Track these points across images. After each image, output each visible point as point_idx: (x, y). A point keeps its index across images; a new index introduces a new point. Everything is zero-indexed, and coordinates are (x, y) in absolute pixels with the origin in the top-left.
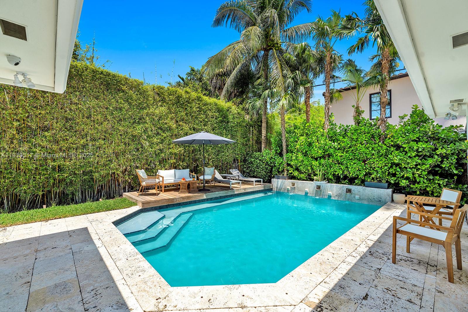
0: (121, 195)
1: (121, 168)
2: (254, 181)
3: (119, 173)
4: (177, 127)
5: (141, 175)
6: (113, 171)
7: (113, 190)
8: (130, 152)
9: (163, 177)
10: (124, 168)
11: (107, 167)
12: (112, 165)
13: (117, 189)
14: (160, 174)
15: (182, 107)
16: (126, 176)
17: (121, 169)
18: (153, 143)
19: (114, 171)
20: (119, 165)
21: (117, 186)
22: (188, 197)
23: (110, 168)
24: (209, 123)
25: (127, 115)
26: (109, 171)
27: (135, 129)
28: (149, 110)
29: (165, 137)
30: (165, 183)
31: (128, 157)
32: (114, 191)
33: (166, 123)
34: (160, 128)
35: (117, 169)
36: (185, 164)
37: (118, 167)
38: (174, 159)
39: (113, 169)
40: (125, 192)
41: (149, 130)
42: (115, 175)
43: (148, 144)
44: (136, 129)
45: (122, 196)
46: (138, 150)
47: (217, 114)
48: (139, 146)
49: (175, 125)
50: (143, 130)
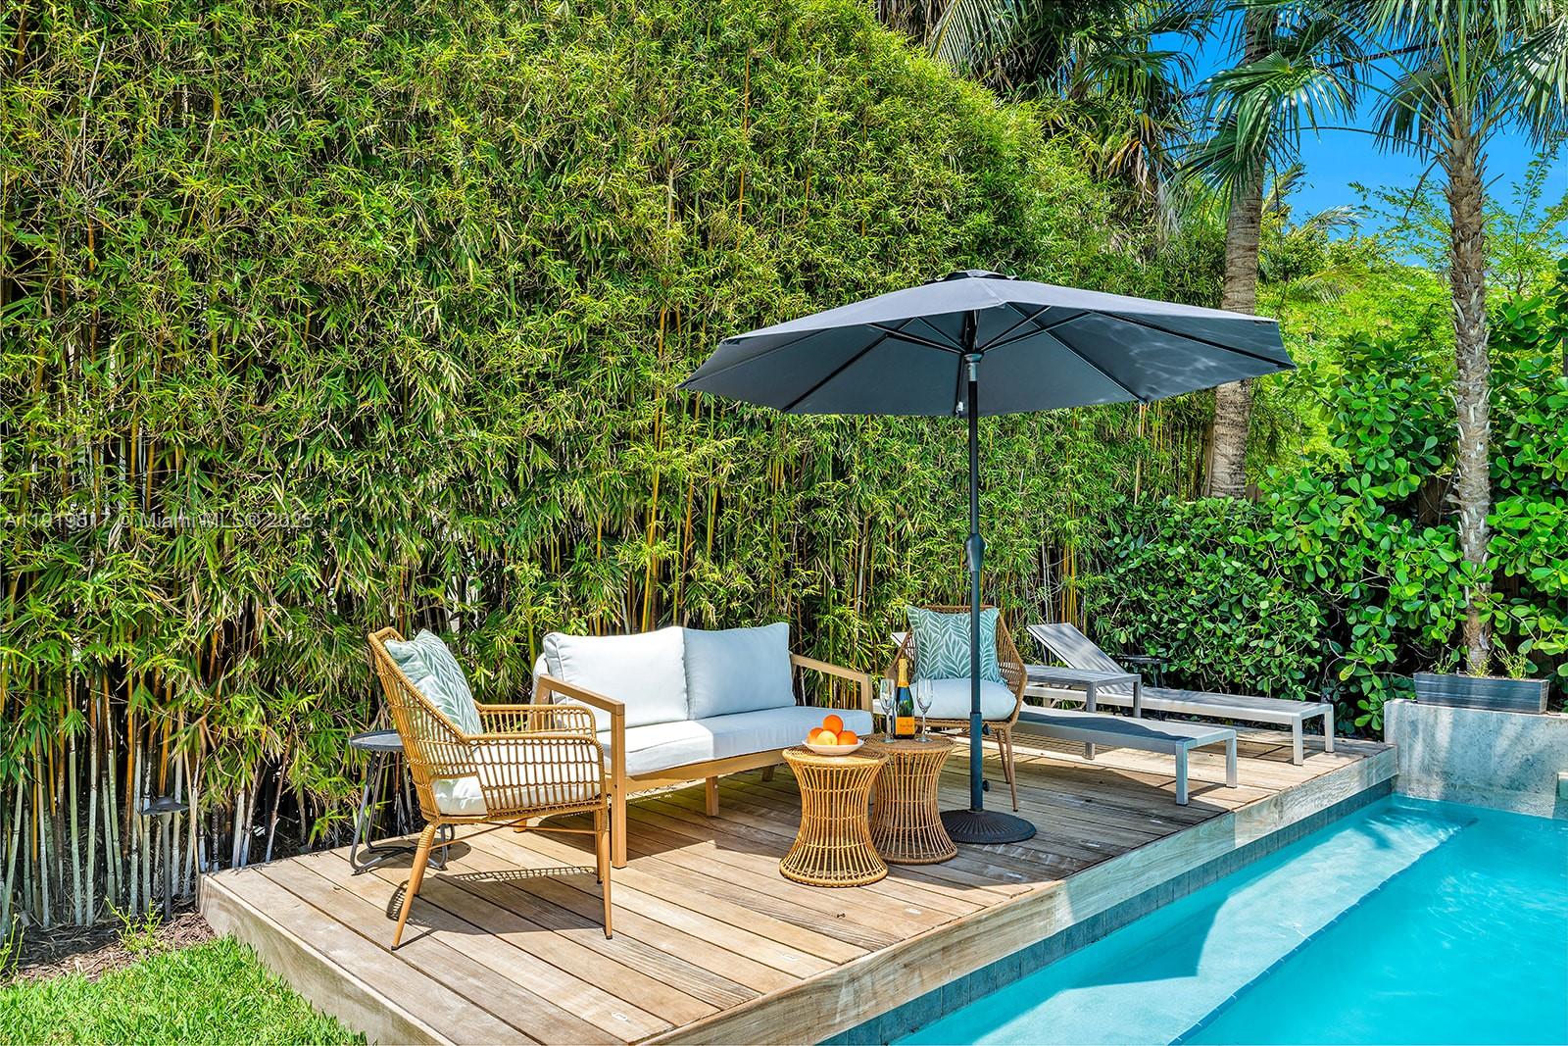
0: (181, 905)
1: (193, 620)
2: (1298, 728)
3: (171, 663)
4: (690, 252)
5: (428, 689)
6: (104, 655)
7: (101, 850)
8: (284, 450)
9: (617, 711)
10: (226, 610)
11: (40, 608)
12: (89, 588)
13: (140, 833)
14: (564, 677)
15: (733, 80)
16: (238, 700)
17: (192, 630)
18: (492, 379)
19: (118, 648)
20: (172, 586)
21: (139, 804)
22: (951, 940)
23: (66, 612)
24: (912, 241)
25: (268, 56)
26: (54, 650)
27: (342, 213)
28: (475, 46)
29: (596, 332)
30: (634, 764)
31: (267, 499)
32: (113, 859)
33: (602, 206)
34: (561, 242)
35: (141, 630)
36: (740, 581)
37: (156, 601)
38: (663, 533)
39: (100, 624)
40: (225, 865)
41: (467, 239)
42: (124, 694)
43: (452, 377)
44: (355, 217)
45: (192, 906)
46: (359, 432)
47: (958, 179)
48: (376, 398)
49: (677, 229)
50: (411, 241)
